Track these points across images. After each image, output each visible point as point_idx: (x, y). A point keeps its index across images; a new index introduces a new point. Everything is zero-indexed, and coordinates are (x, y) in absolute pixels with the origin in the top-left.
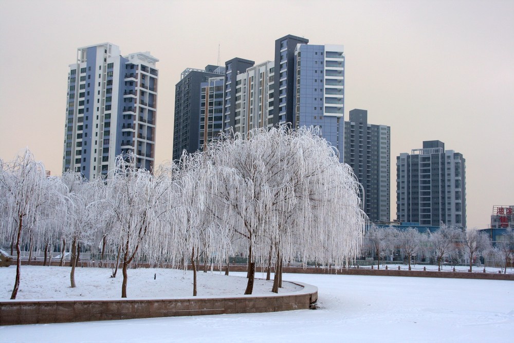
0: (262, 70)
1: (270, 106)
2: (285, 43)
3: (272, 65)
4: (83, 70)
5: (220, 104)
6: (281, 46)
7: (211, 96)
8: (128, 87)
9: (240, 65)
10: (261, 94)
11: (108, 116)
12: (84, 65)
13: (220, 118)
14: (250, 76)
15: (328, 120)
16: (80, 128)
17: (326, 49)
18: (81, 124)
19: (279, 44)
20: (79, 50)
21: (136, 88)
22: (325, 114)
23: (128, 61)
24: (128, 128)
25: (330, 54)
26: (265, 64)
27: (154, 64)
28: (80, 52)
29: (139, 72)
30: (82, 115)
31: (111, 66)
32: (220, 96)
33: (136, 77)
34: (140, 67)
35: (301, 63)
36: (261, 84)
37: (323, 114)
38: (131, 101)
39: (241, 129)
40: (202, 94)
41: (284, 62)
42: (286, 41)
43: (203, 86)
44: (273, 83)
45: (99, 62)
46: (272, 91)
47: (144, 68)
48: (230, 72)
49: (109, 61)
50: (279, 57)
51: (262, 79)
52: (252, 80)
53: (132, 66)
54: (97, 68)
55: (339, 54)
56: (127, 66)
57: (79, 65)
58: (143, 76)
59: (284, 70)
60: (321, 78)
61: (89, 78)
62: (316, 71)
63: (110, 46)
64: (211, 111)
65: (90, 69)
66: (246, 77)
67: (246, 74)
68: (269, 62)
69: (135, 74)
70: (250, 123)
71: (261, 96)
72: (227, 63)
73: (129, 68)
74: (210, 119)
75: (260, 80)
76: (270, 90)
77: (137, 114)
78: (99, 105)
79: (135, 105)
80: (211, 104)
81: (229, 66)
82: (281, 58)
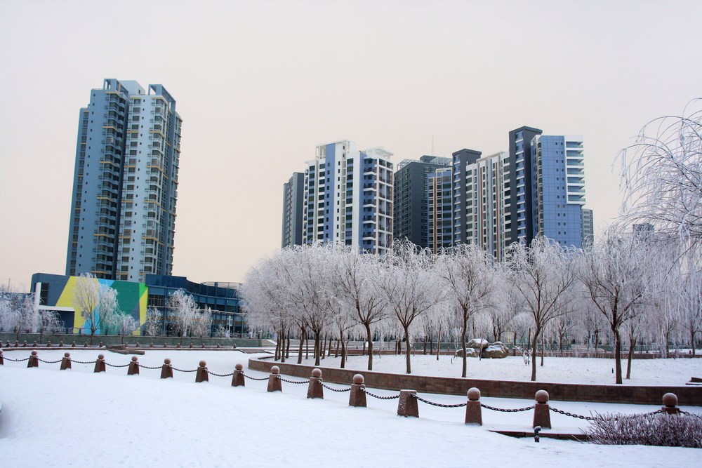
0: (495, 160)
1: (506, 195)
2: (520, 134)
3: (507, 155)
4: (322, 166)
5: (448, 193)
6: (516, 137)
7: (439, 187)
8: (367, 181)
9: (469, 156)
10: (494, 184)
11: (350, 209)
12: (323, 161)
13: (449, 208)
14: (481, 166)
15: (571, 208)
16: (321, 221)
17: (566, 140)
18: (322, 217)
19: (513, 135)
20: (317, 147)
21: (375, 182)
22: (569, 202)
23: (366, 156)
24: (369, 220)
25: (570, 144)
26: (498, 155)
27: (389, 158)
28: (318, 150)
29: (378, 166)
30: (322, 209)
31: (350, 161)
32: (448, 186)
33: (375, 171)
34: (378, 162)
35: (542, 154)
36: (494, 174)
37: (565, 202)
38: (371, 194)
39: (473, 217)
40: (429, 184)
41: (520, 152)
42: (521, 132)
43: (430, 177)
44: (509, 172)
45: (338, 157)
46: (508, 181)
47: (381, 162)
48: (458, 162)
49: (348, 157)
50: (514, 148)
51: (495, 169)
52: (484, 170)
53: (370, 161)
54: (337, 163)
55: (578, 144)
56: (365, 160)
57: (317, 162)
58: (381, 170)
59: (521, 160)
60: (562, 168)
61: (329, 173)
62: (557, 161)
63: (349, 142)
64: (439, 201)
65: (329, 164)
66: (476, 168)
67: (476, 164)
68: (502, 153)
69: (373, 168)
70: (484, 212)
71: (495, 186)
72: (454, 155)
73: (367, 162)
74: (439, 209)
75: (493, 170)
76: (505, 179)
77: (377, 206)
78: (340, 199)
79: (375, 198)
80: (439, 194)
81: (457, 157)
82: (517, 149)
